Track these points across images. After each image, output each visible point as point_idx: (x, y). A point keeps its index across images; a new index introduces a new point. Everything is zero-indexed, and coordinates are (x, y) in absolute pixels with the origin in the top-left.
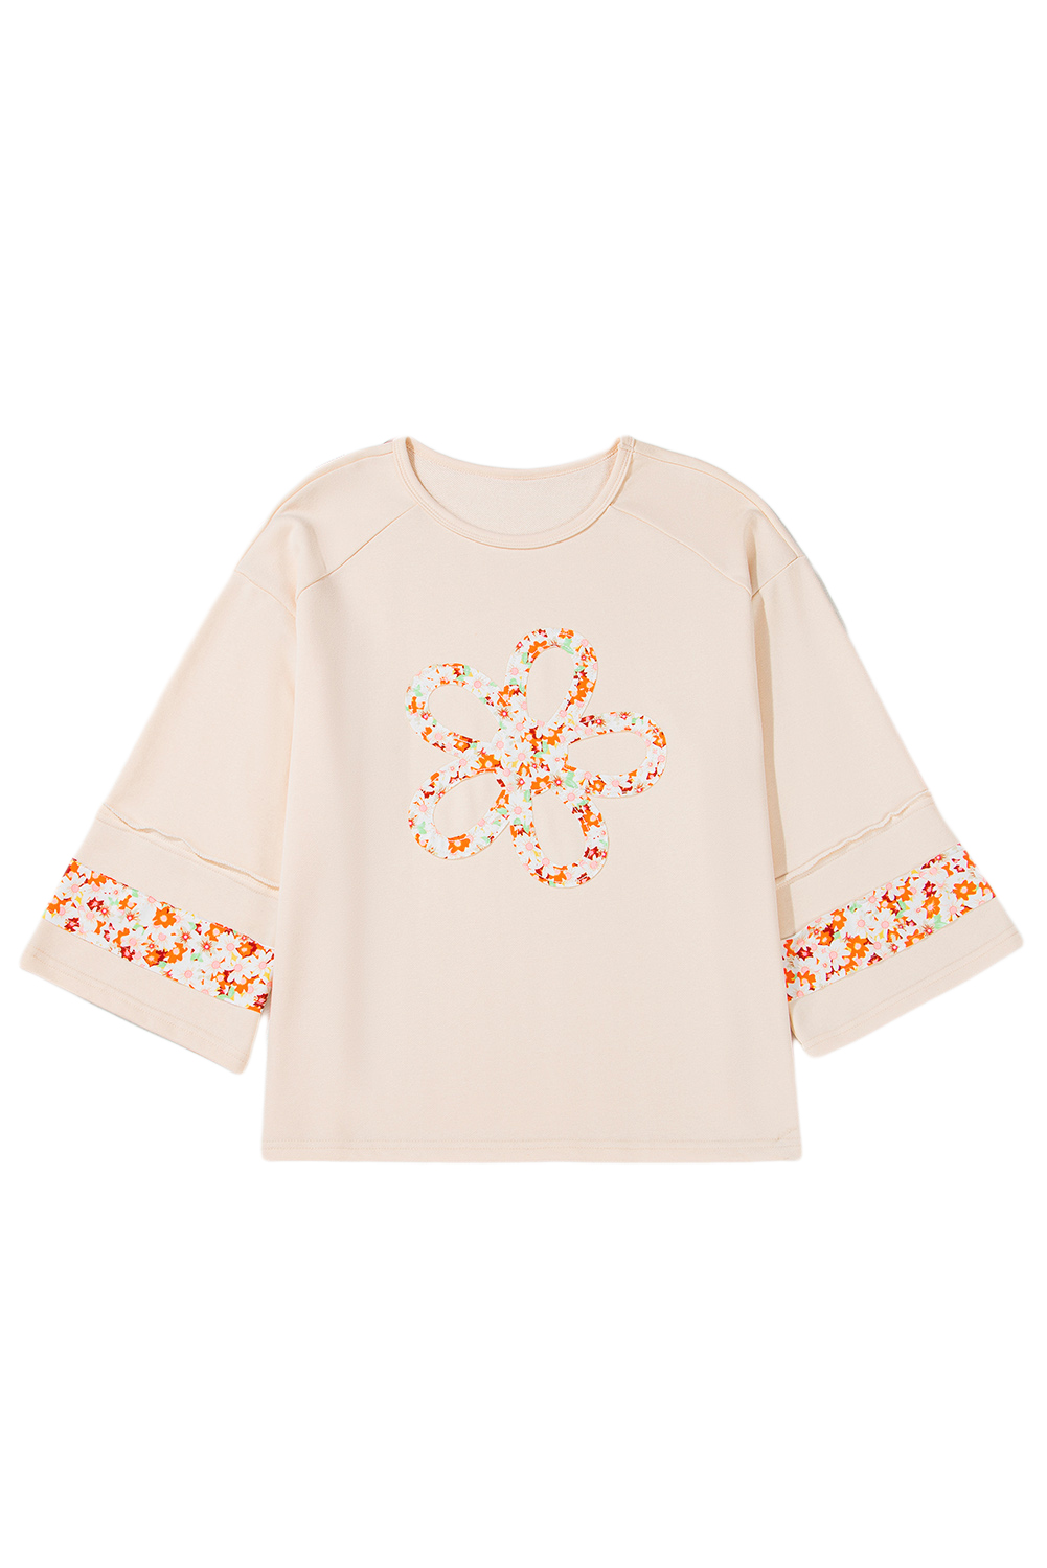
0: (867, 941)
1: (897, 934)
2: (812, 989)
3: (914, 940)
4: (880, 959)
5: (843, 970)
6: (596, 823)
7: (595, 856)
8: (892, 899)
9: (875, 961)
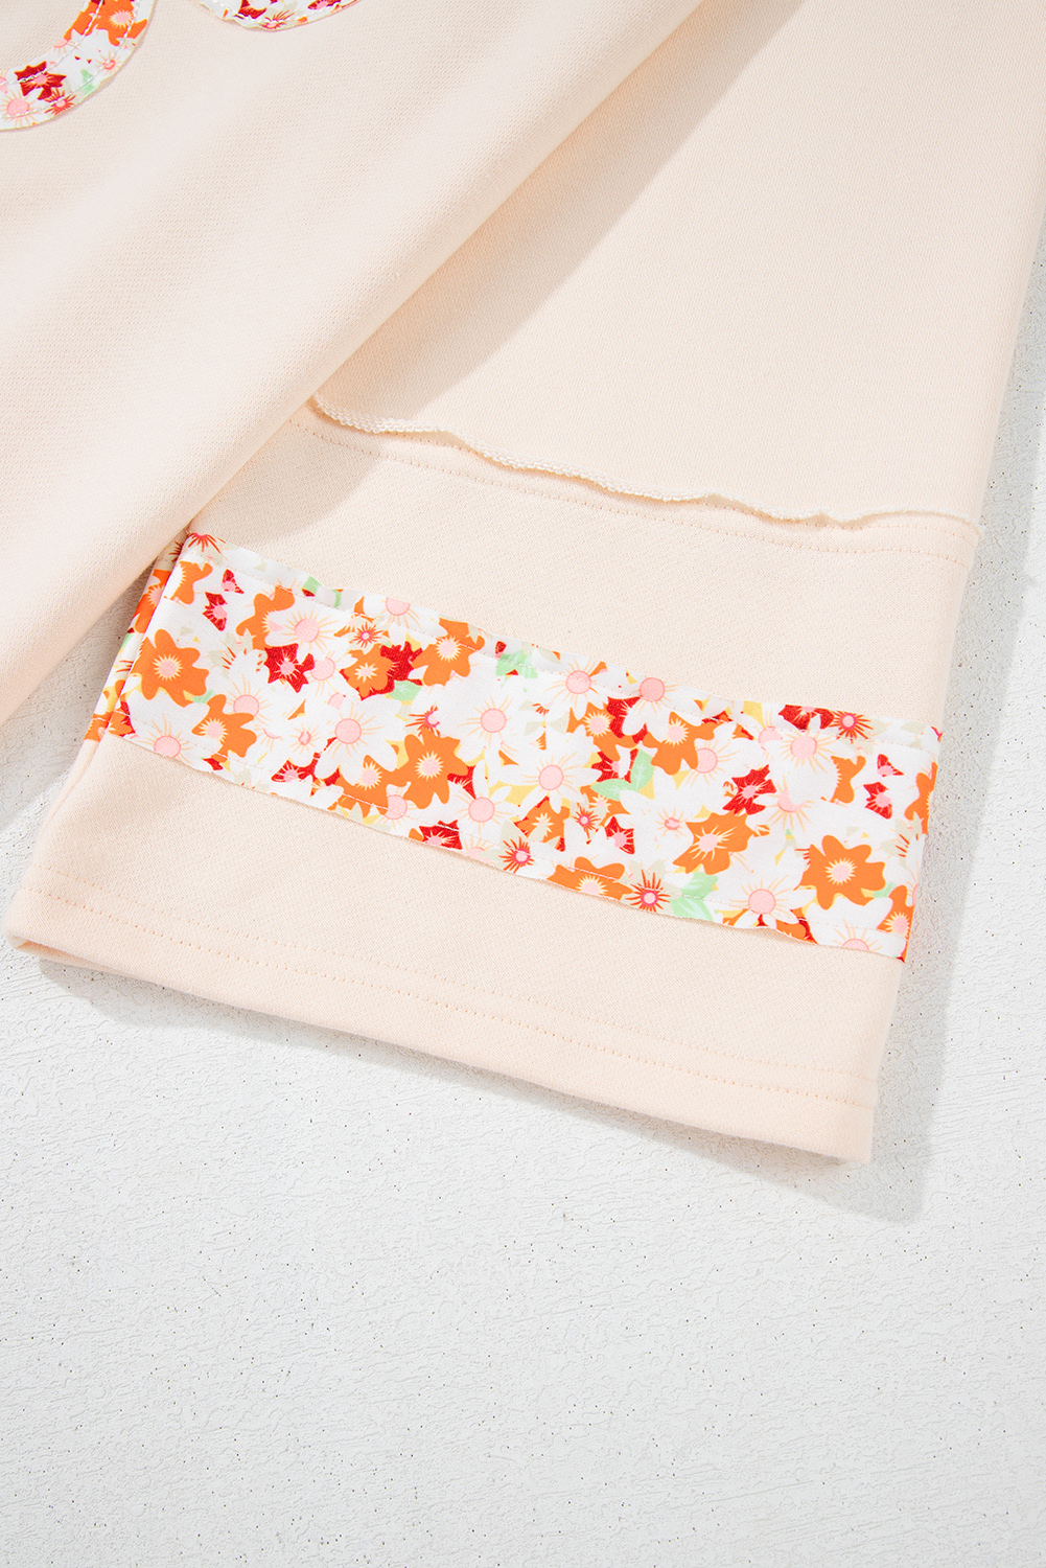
0: (465, 777)
1: (557, 828)
2: (215, 763)
3: (590, 884)
4: (456, 844)
5: (336, 791)
6: (116, 35)
7: (38, 92)
8: (630, 727)
9: (437, 840)
